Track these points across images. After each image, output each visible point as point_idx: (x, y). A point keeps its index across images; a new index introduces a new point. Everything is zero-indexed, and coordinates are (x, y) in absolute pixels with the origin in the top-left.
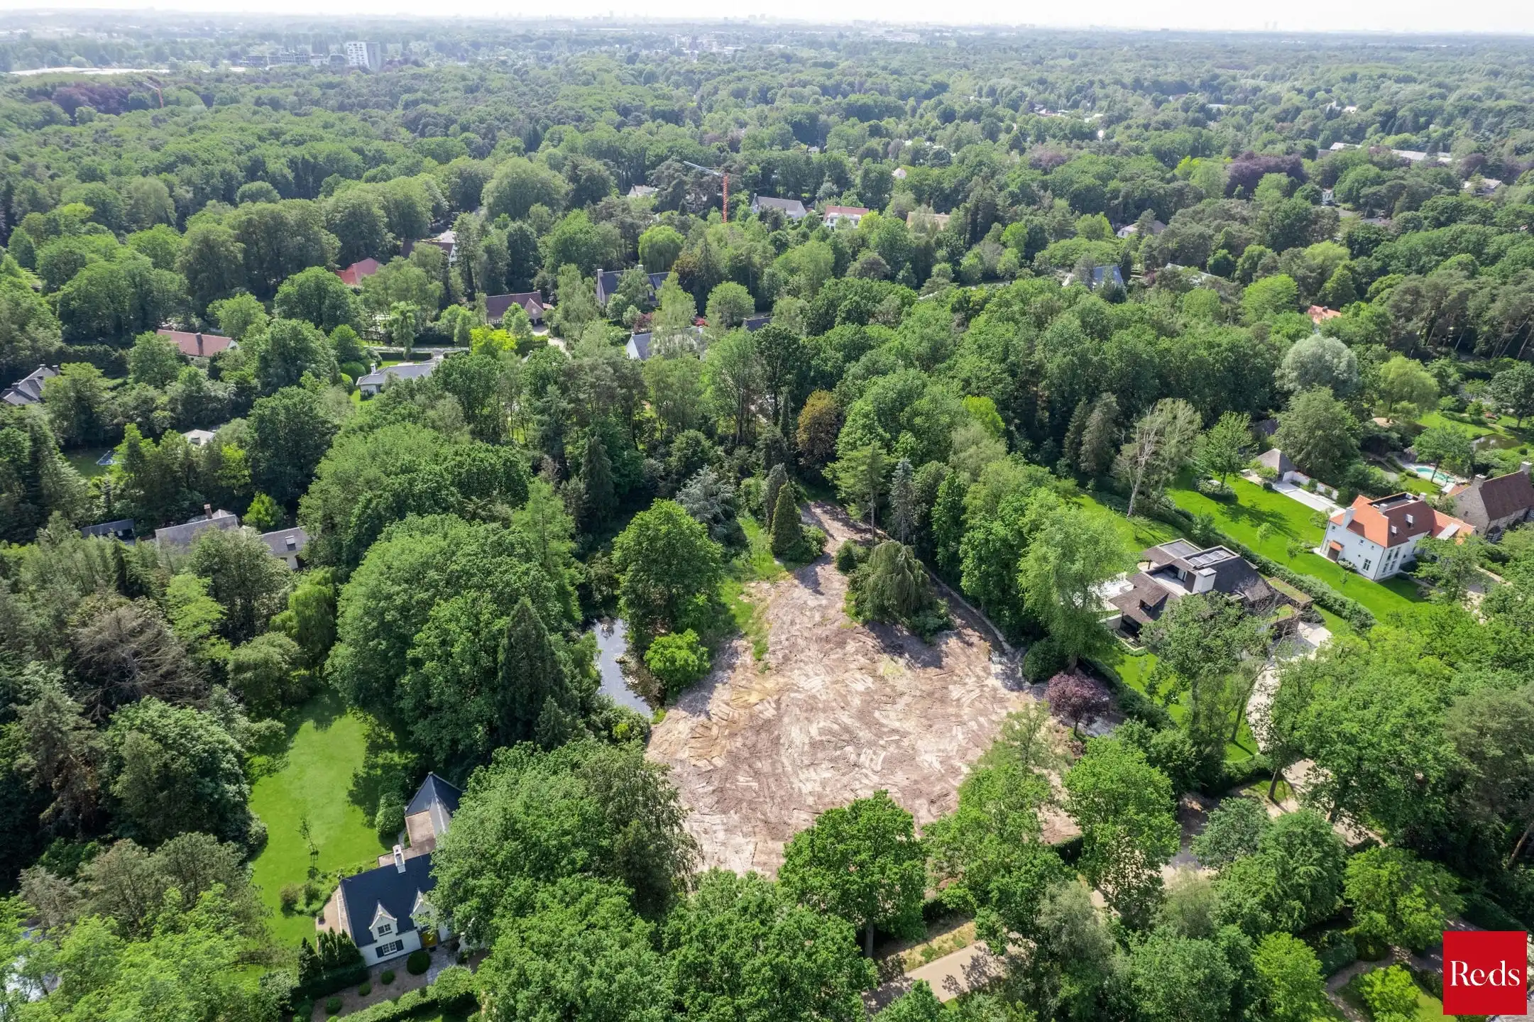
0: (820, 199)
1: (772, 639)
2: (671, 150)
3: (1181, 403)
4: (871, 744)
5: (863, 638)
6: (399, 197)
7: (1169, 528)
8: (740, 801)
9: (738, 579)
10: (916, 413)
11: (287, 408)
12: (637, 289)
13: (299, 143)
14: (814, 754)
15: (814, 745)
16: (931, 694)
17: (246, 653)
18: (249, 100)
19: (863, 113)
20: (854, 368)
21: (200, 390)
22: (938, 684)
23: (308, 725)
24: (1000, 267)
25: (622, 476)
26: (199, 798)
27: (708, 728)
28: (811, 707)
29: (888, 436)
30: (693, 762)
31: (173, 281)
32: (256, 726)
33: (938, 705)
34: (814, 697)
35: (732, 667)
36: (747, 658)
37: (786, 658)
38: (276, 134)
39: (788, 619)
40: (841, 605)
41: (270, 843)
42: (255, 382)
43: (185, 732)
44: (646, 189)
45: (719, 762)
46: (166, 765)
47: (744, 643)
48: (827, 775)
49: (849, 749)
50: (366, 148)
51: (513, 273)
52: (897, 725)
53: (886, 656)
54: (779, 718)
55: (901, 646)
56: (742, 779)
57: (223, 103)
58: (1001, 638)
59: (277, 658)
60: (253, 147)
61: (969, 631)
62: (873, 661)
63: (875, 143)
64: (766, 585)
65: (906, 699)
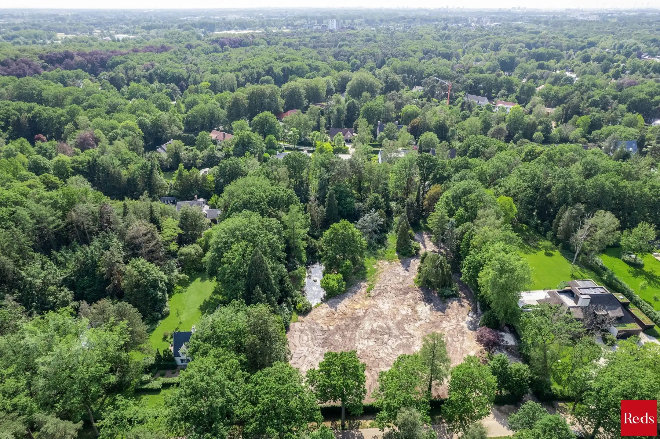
0: (498, 97)
1: (378, 285)
2: (435, 71)
3: (608, 214)
4: (396, 336)
5: (416, 293)
6: (313, 85)
7: (593, 274)
8: (331, 345)
9: (376, 258)
10: (468, 200)
11: (230, 164)
12: (391, 131)
13: (288, 61)
14: (370, 335)
15: (372, 331)
16: (433, 323)
17: (185, 250)
18: (281, 43)
19: (538, 57)
20: (456, 176)
21: (213, 153)
22: (439, 319)
23: (199, 279)
24: (571, 137)
25: (344, 208)
26: (147, 295)
27: (334, 314)
28: (379, 316)
29: (454, 208)
30: (322, 325)
31: (222, 113)
32: (179, 275)
33: (435, 327)
34: (382, 312)
35: (355, 293)
36: (363, 291)
37: (379, 294)
38: (281, 58)
39: (388, 278)
40: (414, 277)
41: (170, 316)
42: (232, 153)
43: (148, 272)
44: (421, 88)
45: (331, 328)
46: (139, 281)
47: (365, 284)
48: (371, 344)
49: (386, 336)
50: (312, 64)
51: (348, 120)
52: (412, 332)
53: (423, 303)
54: (364, 317)
55: (432, 300)
56: (337, 337)
57: (273, 44)
58: (478, 306)
59: (193, 253)
60: (271, 62)
61: (465, 300)
62: (416, 303)
63: (538, 73)
64: (386, 263)
65: (422, 322)
